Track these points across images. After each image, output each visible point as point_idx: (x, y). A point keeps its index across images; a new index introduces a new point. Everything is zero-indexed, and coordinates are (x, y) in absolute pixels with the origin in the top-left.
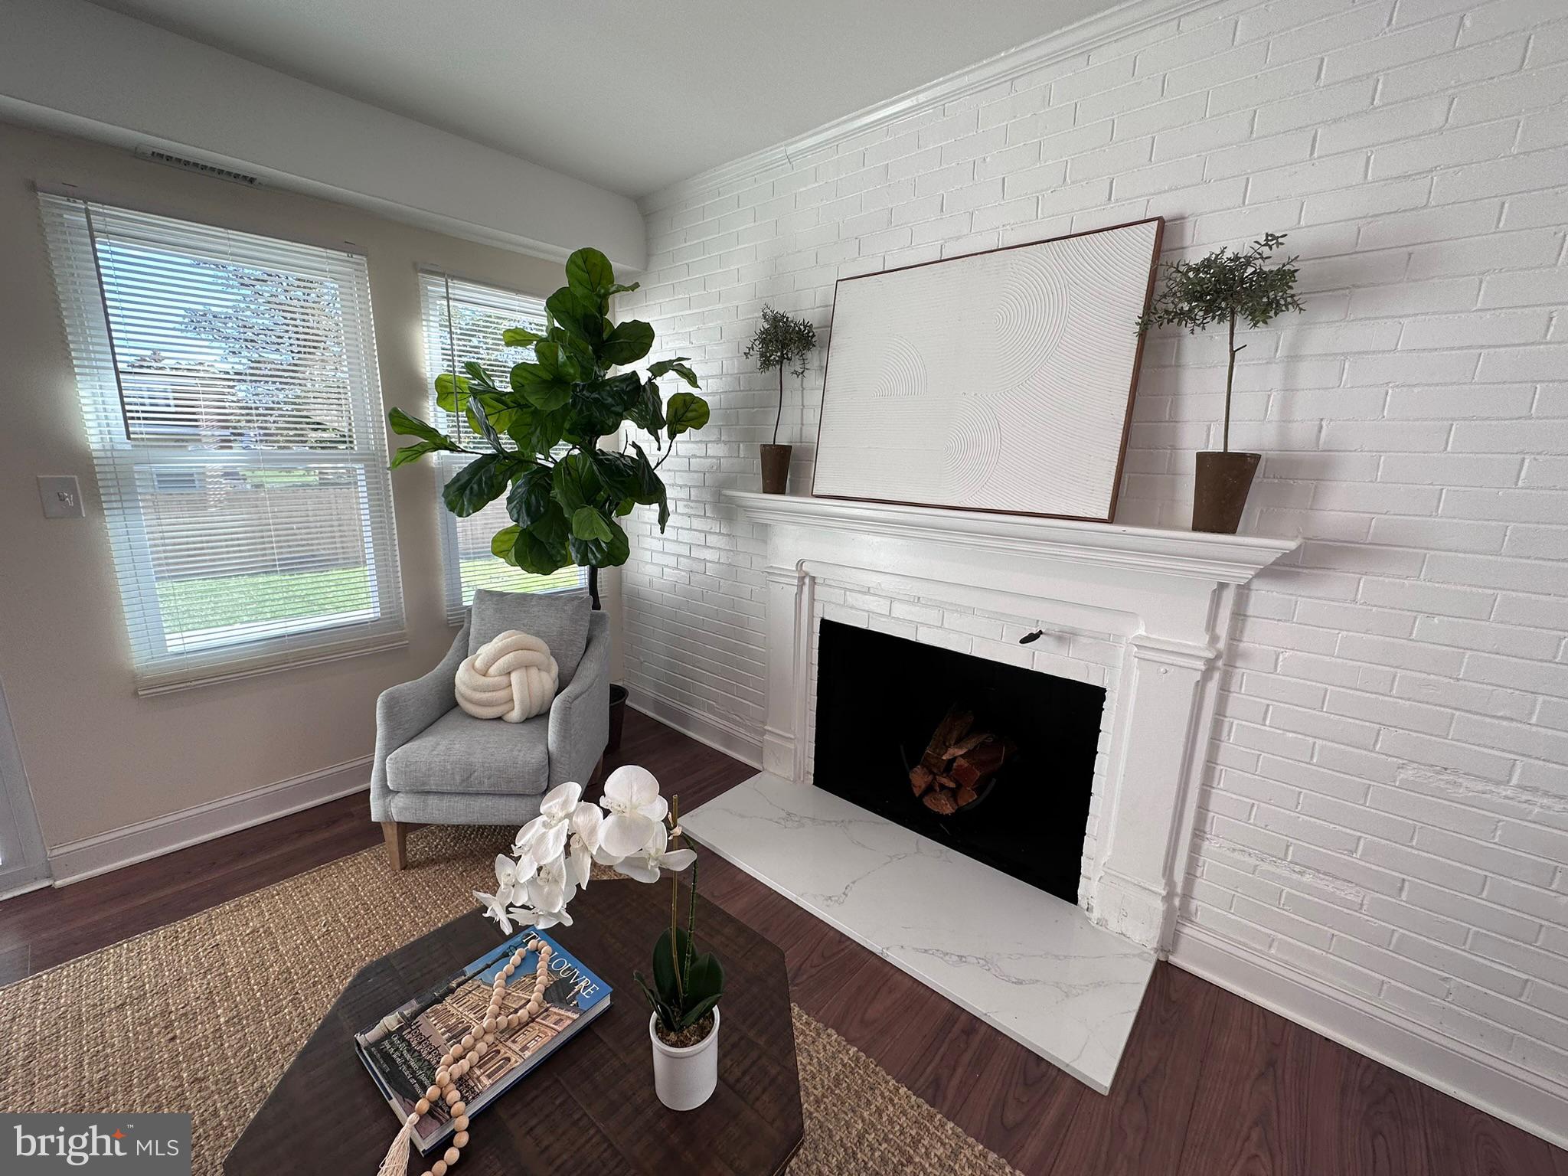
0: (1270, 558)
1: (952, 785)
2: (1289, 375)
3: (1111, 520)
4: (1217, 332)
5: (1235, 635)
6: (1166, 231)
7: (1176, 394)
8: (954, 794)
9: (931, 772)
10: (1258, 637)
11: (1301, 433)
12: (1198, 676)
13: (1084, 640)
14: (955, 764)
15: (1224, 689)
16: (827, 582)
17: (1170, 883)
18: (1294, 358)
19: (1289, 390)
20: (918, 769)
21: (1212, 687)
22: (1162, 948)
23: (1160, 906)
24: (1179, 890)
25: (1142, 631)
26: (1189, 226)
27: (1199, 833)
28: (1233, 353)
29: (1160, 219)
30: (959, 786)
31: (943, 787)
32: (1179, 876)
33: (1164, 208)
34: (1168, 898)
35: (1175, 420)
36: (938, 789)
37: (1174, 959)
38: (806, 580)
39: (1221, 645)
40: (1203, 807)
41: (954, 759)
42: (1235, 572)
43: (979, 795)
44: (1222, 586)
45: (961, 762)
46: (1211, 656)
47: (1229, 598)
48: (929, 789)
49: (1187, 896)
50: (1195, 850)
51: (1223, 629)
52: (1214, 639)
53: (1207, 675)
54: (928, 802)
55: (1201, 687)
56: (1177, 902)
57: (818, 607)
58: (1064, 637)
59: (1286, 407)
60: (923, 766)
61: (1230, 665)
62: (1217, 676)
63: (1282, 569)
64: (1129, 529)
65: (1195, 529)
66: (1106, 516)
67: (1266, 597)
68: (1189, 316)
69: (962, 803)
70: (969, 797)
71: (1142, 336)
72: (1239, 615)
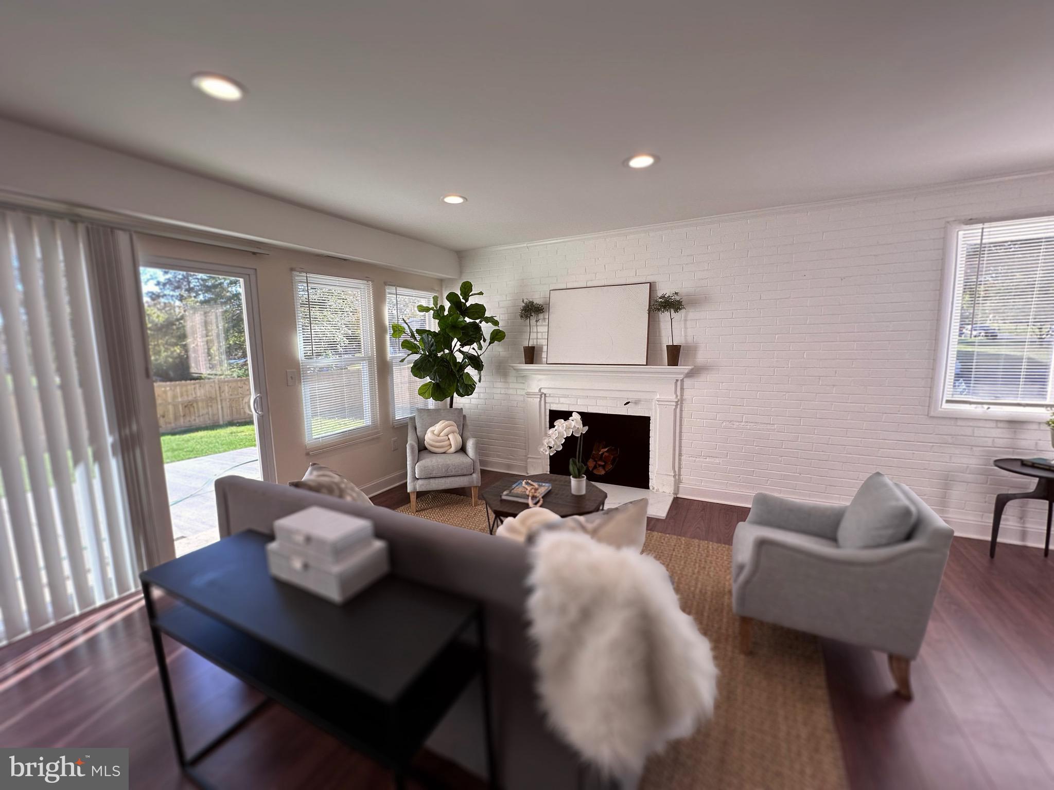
0: (686, 371)
1: (603, 464)
2: (685, 324)
3: (647, 365)
4: (667, 314)
5: (682, 395)
6: (652, 286)
7: (659, 328)
8: (604, 467)
9: (595, 461)
10: (688, 394)
11: (690, 339)
12: (674, 407)
13: (643, 402)
14: (604, 456)
15: (681, 410)
16: (551, 395)
17: (675, 472)
18: (686, 320)
19: (686, 328)
20: (591, 460)
21: (678, 410)
22: (675, 494)
23: (673, 479)
24: (677, 473)
25: (658, 397)
26: (657, 284)
27: (680, 455)
28: (671, 319)
29: (650, 283)
30: (606, 463)
31: (600, 465)
32: (677, 469)
33: (651, 279)
34: (674, 476)
35: (660, 336)
36: (598, 466)
37: (679, 496)
38: (543, 395)
39: (679, 398)
40: (680, 446)
41: (603, 454)
42: (679, 376)
43: (613, 465)
44: (677, 380)
45: (606, 454)
46: (676, 400)
47: (679, 383)
48: (595, 467)
49: (680, 475)
50: (680, 460)
51: (679, 394)
52: (677, 396)
53: (676, 406)
54: (595, 472)
55: (675, 409)
56: (677, 477)
57: (548, 405)
58: (637, 402)
59: (686, 332)
60: (592, 459)
61: (682, 403)
62: (679, 406)
63: (691, 374)
64: (652, 367)
65: (668, 365)
66: (645, 364)
67: (687, 382)
68: (659, 310)
69: (607, 470)
70: (610, 467)
71: (649, 314)
72: (682, 389)
